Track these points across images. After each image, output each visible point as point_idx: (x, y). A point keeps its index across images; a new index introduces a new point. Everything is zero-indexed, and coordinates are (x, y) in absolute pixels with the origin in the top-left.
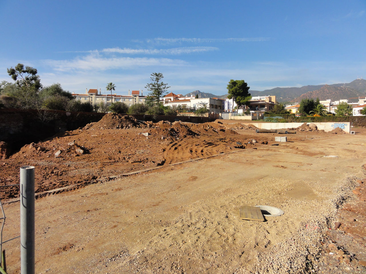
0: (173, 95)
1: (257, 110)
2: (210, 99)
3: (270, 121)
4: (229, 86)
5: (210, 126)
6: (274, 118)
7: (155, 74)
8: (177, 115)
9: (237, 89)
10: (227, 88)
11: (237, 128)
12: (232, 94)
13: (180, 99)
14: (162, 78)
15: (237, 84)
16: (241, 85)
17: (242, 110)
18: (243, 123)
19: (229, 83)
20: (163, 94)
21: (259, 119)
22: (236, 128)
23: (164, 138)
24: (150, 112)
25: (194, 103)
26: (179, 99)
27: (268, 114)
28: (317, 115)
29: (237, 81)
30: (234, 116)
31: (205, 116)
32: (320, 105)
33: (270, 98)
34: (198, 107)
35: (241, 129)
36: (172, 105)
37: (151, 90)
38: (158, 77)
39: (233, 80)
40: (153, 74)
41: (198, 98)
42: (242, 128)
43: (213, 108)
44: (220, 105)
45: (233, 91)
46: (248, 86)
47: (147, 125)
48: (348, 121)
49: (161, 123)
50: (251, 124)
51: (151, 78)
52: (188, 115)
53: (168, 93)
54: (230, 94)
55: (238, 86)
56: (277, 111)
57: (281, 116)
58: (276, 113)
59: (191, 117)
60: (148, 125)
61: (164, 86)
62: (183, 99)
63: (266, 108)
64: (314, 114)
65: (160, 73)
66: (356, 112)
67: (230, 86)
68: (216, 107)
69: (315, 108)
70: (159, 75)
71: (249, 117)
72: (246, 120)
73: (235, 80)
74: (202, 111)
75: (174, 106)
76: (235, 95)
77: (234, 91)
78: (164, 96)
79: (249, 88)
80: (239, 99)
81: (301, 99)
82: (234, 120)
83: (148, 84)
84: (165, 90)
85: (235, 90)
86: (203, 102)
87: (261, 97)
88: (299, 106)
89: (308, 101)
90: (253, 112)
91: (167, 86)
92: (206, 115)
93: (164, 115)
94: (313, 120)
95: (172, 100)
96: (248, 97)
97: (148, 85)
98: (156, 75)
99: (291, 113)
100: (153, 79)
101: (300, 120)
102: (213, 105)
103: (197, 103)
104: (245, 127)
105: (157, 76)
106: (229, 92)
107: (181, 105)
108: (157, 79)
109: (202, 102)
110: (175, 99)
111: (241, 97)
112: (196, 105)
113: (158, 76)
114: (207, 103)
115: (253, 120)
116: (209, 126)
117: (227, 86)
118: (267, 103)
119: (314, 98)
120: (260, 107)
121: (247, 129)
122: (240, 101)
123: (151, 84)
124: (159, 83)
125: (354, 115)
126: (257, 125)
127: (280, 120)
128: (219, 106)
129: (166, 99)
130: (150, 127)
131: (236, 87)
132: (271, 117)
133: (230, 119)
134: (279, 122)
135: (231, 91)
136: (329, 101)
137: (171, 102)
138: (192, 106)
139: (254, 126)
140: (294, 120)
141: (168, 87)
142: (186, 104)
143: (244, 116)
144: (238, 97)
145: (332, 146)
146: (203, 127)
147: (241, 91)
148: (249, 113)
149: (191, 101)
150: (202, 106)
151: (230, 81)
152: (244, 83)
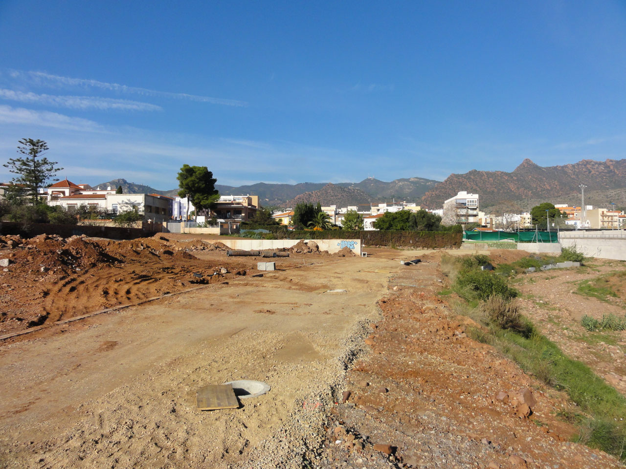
0: (69, 184)
1: (229, 218)
2: (146, 196)
3: (249, 236)
4: (181, 175)
5: (144, 245)
6: (256, 231)
7: (28, 140)
8: (78, 224)
9: (194, 180)
10: (178, 179)
11: (195, 249)
12: (186, 188)
13: (84, 193)
14: (46, 151)
15: (195, 173)
16: (201, 175)
17: (204, 217)
18: (205, 239)
19: (181, 169)
20: (47, 182)
21: (232, 233)
22: (193, 248)
23: (46, 270)
24: (14, 217)
25: (113, 201)
26: (82, 194)
27: (247, 226)
28: (317, 228)
29: (195, 167)
30: (190, 227)
31: (136, 227)
32: (321, 213)
33: (250, 200)
34: (121, 210)
35: (202, 250)
36: (67, 204)
37: (18, 173)
38: (35, 148)
39: (188, 166)
40: (24, 141)
41: (122, 193)
42: (204, 249)
43: (150, 212)
44: (163, 207)
45: (187, 185)
46: (214, 177)
47: (6, 243)
48: (358, 238)
49: (40, 238)
50: (219, 241)
51: (19, 148)
52: (102, 225)
53: (58, 180)
54: (182, 189)
55: (196, 177)
56: (260, 220)
57: (266, 228)
58: (259, 224)
59: (107, 228)
60: (10, 242)
61: (49, 167)
62: (91, 193)
63: (243, 215)
64: (314, 227)
65: (41, 140)
66: (368, 225)
67: (184, 175)
68: (157, 211)
69: (315, 217)
70: (38, 143)
71: (216, 230)
72: (210, 234)
73: (191, 166)
74: (130, 217)
75: (71, 207)
76: (192, 191)
77: (189, 184)
78: (50, 186)
79: (215, 181)
80: (198, 198)
81: (296, 203)
82: (190, 234)
83: (11, 159)
84: (51, 174)
85: (191, 183)
86: (132, 201)
87: (235, 197)
88: (293, 213)
89: (306, 206)
90: (223, 221)
91: (55, 167)
92: (138, 225)
93: (47, 224)
94: (314, 235)
95: (67, 194)
96: (214, 196)
97: (11, 161)
98: (31, 142)
99: (281, 225)
100: (23, 150)
101: (294, 236)
102: (151, 207)
103: (121, 202)
104: (209, 246)
105: (34, 145)
106: (181, 186)
107: (86, 204)
108: (34, 152)
109: (129, 200)
110: (72, 192)
111: (203, 195)
112: (119, 206)
113: (36, 146)
114: (140, 202)
115: (222, 234)
116: (142, 245)
117: (177, 176)
118: (246, 208)
119: (313, 201)
120: (234, 214)
121: (212, 250)
122: (200, 202)
123: (19, 160)
124: (39, 158)
125: (365, 229)
126: (228, 243)
127: (266, 234)
128: (163, 209)
129: (53, 192)
130: (14, 248)
131: (193, 178)
132: (251, 230)
133: (183, 232)
134: (264, 238)
135: (184, 184)
136: (333, 207)
137: (65, 198)
138: (110, 208)
139: (224, 245)
140: (286, 235)
141: (59, 169)
142: (97, 204)
143: (207, 227)
144: (197, 195)
145: (339, 275)
146: (131, 246)
147: (203, 184)
148: (216, 224)
149: (108, 197)
150: (131, 208)
151: (182, 167)
152: (208, 171)
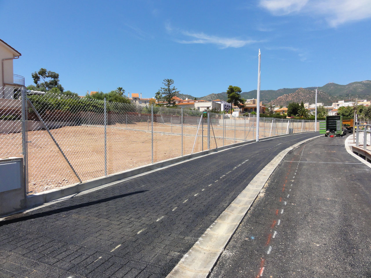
2: (213, 102)
10: (227, 93)
15: (235, 90)
19: (228, 88)
26: (183, 102)
32: (304, 109)
39: (232, 86)
40: (165, 80)
51: (163, 83)
62: (186, 102)
65: (172, 79)
67: (229, 91)
70: (170, 81)
85: (234, 95)
100: (165, 84)
119: (299, 102)
135: (230, 96)
136: (307, 104)
149: (196, 104)
150: (206, 109)
151: (229, 87)
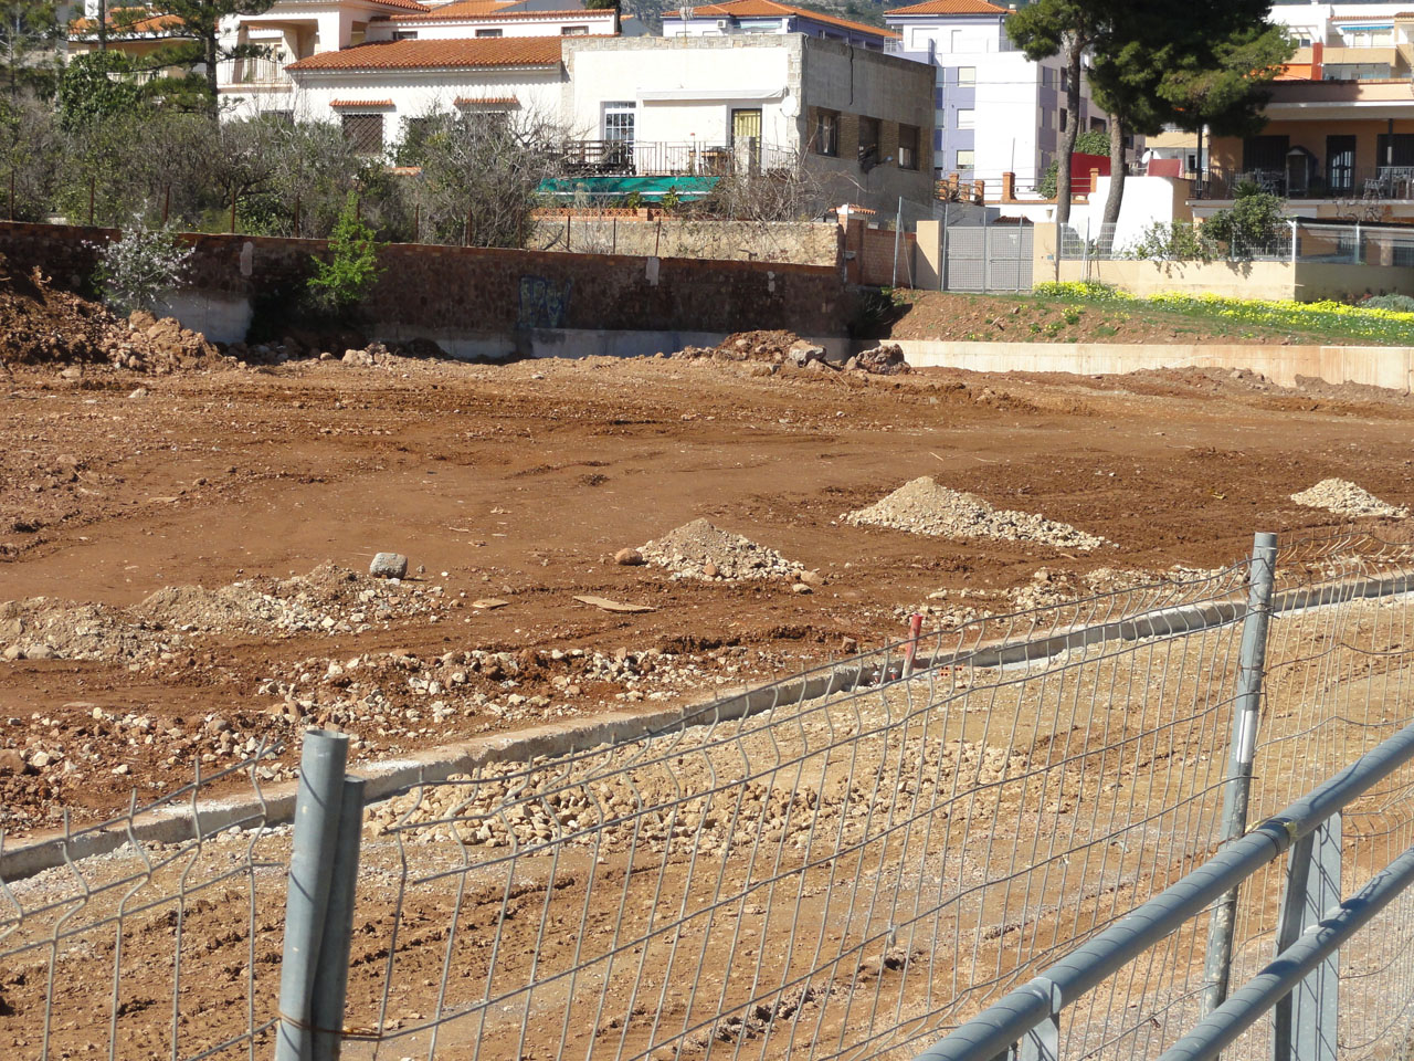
2: (810, 47)
8: (536, 243)
13: (428, 28)
26: (410, 34)
36: (337, 106)
43: (834, 153)
62: (463, 31)
68: (872, 141)
71: (1270, 283)
86: (726, 83)
95: (329, 37)
107: (448, 107)
109: (704, 81)
110: (356, 26)
112: (641, 118)
114: (776, 88)
115: (1307, 305)
120: (1382, 164)
128: (904, 128)
129: (245, 29)
142: (514, 104)
148: (1272, 234)
